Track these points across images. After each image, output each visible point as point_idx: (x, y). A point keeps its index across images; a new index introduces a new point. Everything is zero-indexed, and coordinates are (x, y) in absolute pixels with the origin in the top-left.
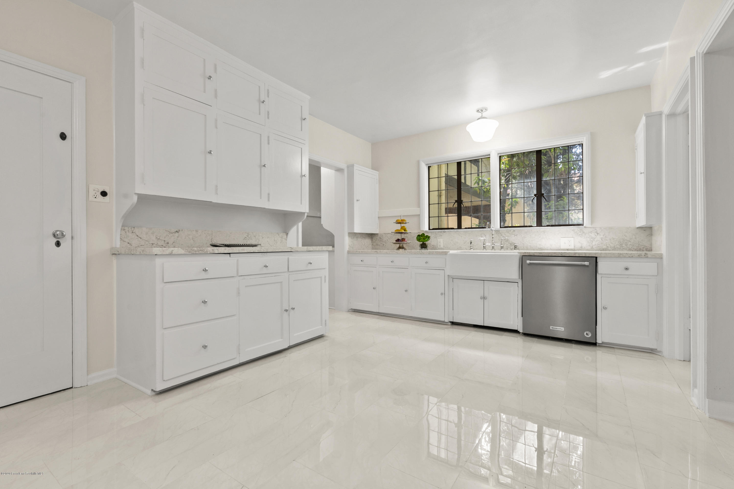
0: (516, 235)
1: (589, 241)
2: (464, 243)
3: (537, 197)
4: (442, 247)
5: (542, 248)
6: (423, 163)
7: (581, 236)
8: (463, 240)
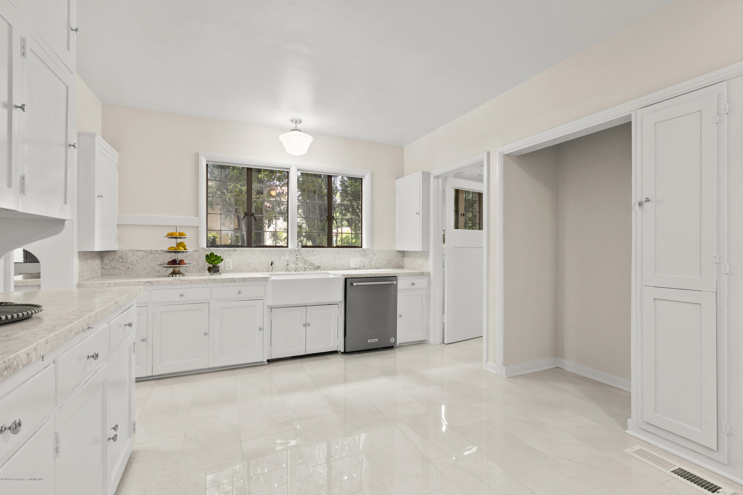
0: (314, 255)
1: (369, 261)
2: (260, 264)
4: (232, 269)
8: (259, 261)
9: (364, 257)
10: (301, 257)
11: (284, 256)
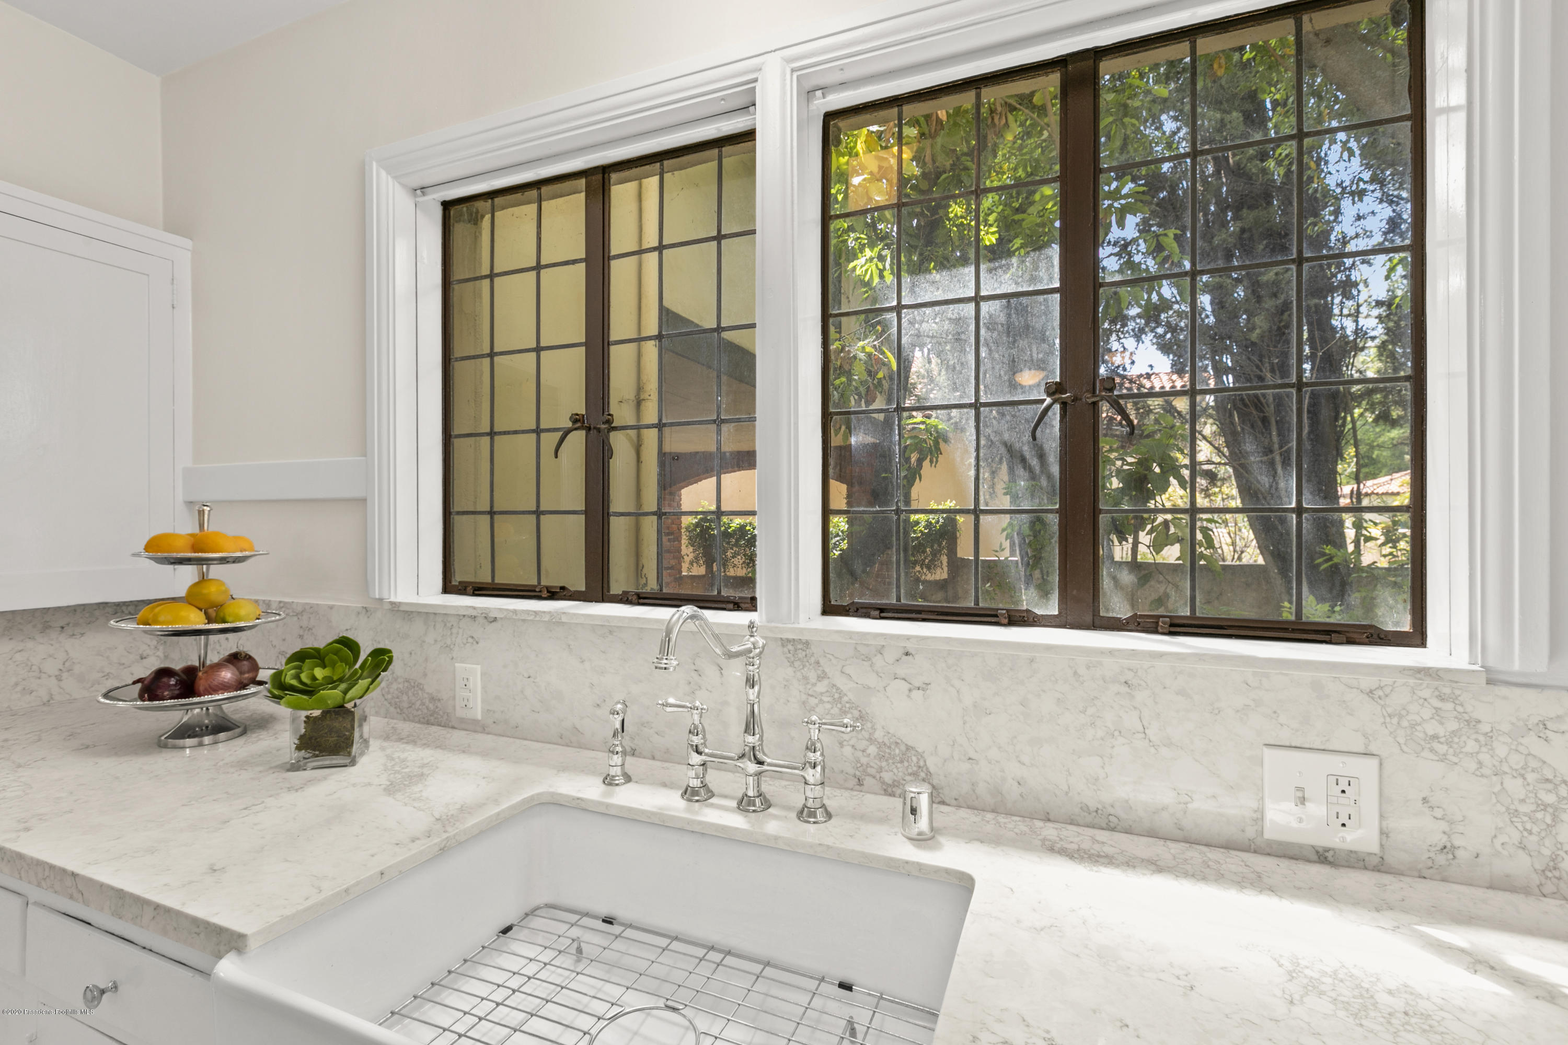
1: (1524, 808)
2: (599, 707)
3: (1064, 405)
4: (479, 717)
5: (1112, 811)
6: (383, 174)
7: (1442, 749)
8: (592, 686)
9: (1443, 759)
10: (821, 687)
11: (718, 673)
